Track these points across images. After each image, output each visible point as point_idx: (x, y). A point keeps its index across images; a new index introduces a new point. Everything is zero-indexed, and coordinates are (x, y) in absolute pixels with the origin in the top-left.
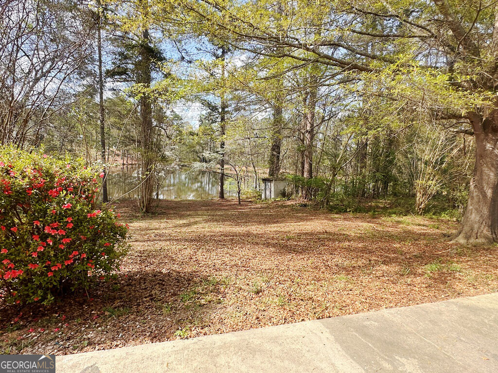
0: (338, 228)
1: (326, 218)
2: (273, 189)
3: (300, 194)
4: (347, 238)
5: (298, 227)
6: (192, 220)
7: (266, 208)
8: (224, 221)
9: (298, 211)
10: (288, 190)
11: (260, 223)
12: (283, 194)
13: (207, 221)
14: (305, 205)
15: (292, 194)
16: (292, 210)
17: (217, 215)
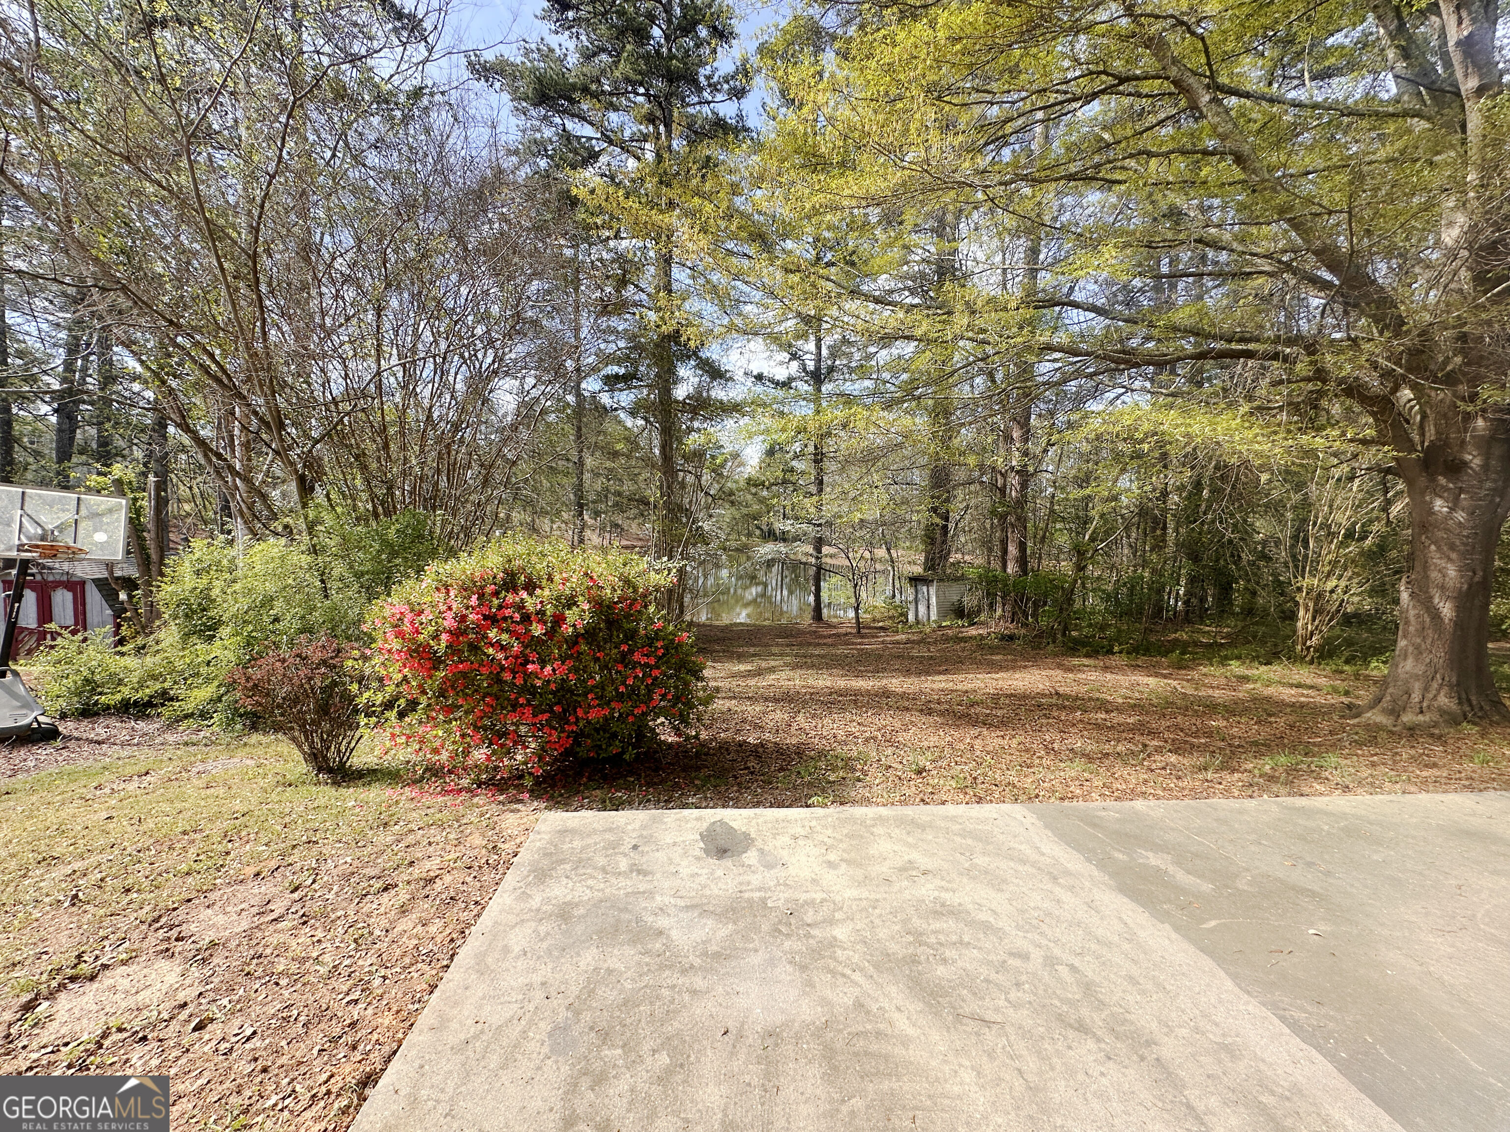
0: (1086, 688)
1: (1059, 666)
2: (933, 600)
3: (999, 612)
4: (1104, 706)
5: (994, 683)
6: (764, 664)
7: (918, 642)
8: (828, 667)
9: (993, 650)
10: (970, 601)
11: (908, 673)
12: (959, 612)
13: (795, 667)
14: (1011, 638)
15: (979, 612)
16: (981, 647)
17: (812, 656)
